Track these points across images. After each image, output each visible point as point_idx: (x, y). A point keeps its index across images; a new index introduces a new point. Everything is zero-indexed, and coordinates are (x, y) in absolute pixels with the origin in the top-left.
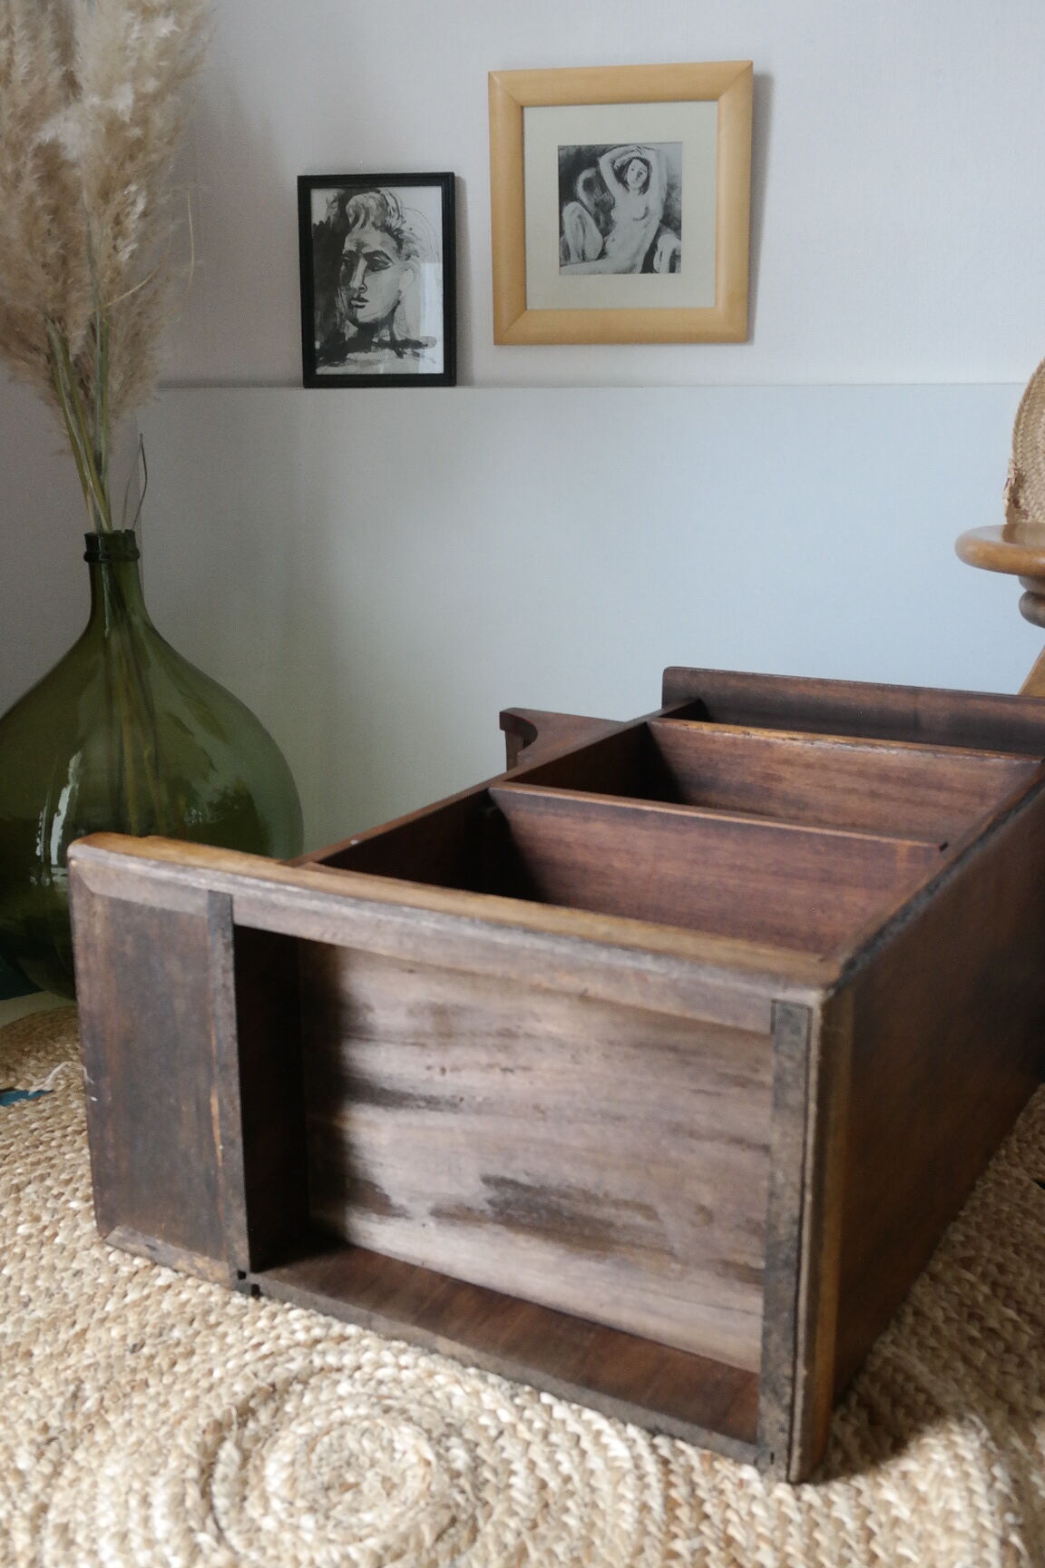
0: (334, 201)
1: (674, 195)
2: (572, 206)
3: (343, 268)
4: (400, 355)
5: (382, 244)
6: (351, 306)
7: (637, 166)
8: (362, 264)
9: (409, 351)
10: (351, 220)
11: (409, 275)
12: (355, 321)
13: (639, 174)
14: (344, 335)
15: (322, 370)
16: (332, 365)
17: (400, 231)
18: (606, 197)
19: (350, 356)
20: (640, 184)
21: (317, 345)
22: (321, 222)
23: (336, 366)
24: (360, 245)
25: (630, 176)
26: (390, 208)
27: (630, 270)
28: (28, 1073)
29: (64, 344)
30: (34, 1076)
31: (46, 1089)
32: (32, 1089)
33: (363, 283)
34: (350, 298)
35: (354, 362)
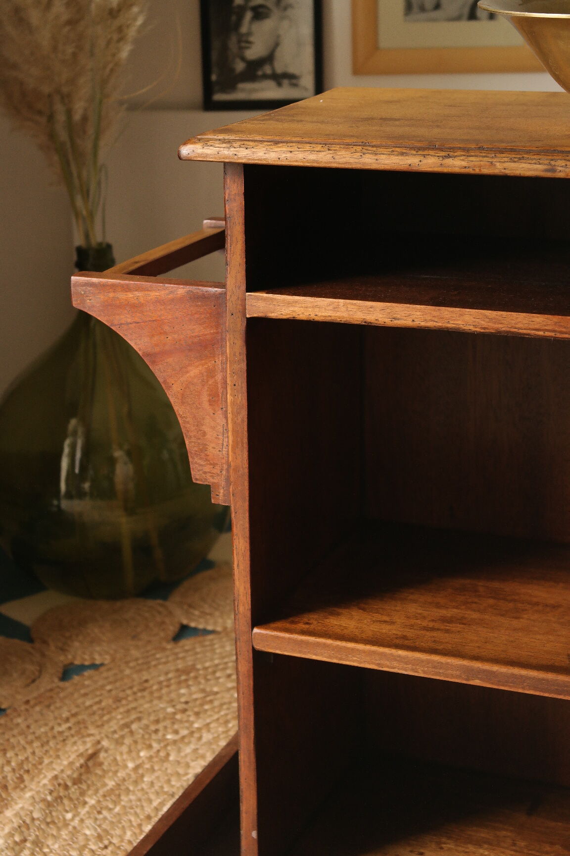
3: (234, 18)
4: (279, 84)
6: (240, 48)
8: (249, 15)
9: (286, 82)
11: (285, 23)
12: (243, 59)
14: (234, 70)
15: (219, 97)
16: (225, 93)
19: (241, 86)
21: (214, 77)
23: (229, 93)
27: (458, 18)
28: (79, 653)
29: (69, 113)
30: (84, 653)
31: (98, 662)
32: (87, 663)
33: (250, 28)
34: (239, 41)
35: (243, 90)
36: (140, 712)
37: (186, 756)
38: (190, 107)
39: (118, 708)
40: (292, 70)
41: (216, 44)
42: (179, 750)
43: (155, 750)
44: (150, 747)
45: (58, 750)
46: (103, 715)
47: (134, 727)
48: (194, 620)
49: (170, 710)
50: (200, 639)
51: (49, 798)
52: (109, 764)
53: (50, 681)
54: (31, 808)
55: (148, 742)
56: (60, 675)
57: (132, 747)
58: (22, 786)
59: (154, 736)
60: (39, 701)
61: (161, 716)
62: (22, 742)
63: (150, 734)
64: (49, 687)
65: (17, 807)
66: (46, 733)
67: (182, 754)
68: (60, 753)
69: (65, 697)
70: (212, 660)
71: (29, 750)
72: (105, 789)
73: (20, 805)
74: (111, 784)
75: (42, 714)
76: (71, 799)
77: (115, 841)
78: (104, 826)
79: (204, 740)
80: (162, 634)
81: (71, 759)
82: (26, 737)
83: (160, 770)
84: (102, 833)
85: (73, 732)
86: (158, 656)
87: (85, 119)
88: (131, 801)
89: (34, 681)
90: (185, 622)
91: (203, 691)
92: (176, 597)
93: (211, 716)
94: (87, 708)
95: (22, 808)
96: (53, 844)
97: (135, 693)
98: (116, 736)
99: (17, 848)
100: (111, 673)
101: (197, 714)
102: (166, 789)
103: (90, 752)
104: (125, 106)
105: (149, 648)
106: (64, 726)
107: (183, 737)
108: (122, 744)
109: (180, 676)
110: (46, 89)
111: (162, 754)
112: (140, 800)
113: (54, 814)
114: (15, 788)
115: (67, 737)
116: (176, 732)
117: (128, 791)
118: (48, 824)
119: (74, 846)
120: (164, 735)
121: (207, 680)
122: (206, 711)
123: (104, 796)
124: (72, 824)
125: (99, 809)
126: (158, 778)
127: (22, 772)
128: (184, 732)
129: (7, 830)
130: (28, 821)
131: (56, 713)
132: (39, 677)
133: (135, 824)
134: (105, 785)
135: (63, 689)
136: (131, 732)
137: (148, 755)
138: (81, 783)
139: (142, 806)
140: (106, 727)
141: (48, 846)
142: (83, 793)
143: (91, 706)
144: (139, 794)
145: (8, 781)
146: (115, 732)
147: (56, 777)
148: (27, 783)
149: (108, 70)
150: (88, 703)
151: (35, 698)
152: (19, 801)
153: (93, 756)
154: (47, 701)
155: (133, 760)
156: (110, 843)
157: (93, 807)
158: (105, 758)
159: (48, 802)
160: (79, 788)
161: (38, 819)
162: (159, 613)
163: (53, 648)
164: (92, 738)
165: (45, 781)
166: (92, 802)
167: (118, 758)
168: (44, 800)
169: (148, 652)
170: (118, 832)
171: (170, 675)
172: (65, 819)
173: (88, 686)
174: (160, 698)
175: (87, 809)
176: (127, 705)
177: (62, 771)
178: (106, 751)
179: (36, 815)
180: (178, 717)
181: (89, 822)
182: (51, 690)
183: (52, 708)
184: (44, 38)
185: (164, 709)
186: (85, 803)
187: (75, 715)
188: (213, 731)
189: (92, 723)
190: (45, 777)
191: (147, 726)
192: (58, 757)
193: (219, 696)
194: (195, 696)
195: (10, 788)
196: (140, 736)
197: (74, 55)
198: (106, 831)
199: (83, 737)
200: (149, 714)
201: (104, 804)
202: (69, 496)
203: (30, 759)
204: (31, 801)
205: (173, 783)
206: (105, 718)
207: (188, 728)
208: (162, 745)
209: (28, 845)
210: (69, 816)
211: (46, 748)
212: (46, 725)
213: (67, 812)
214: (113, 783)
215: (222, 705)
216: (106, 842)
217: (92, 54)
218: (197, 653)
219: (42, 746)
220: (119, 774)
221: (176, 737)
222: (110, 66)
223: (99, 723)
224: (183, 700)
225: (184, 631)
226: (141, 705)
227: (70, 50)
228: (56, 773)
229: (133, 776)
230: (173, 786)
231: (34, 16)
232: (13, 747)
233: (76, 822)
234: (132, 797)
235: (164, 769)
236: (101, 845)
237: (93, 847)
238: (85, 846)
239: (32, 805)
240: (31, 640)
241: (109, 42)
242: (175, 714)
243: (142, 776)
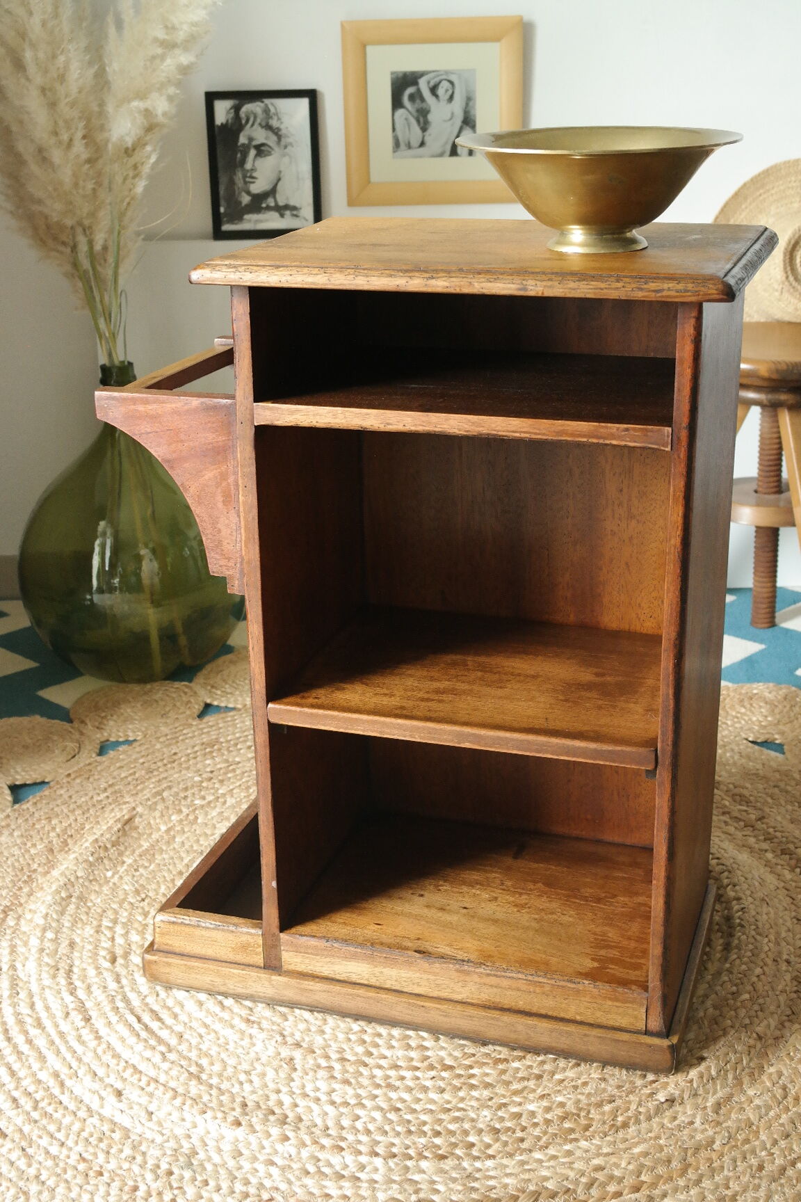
0: (231, 109)
1: (471, 104)
2: (400, 112)
3: (239, 155)
4: (282, 216)
5: (267, 138)
6: (246, 183)
7: (445, 85)
8: (253, 152)
9: (288, 213)
10: (243, 122)
11: (286, 160)
12: (248, 193)
13: (447, 91)
14: (240, 203)
15: (226, 227)
16: (233, 224)
17: (279, 129)
18: (424, 105)
19: (246, 217)
20: (447, 96)
21: (222, 210)
22: (222, 124)
23: (236, 224)
24: (251, 139)
25: (441, 91)
26: (271, 114)
27: (441, 155)
28: (114, 730)
29: (91, 243)
30: (118, 731)
31: (131, 739)
32: (121, 740)
33: (253, 165)
34: (244, 177)
35: (249, 221)
36: (171, 781)
37: (212, 818)
38: (202, 237)
39: (150, 778)
40: (292, 203)
41: (223, 180)
42: (206, 814)
43: (185, 814)
44: (180, 811)
45: (97, 817)
46: (137, 785)
47: (165, 794)
48: (216, 699)
49: (197, 779)
50: (223, 715)
51: (91, 859)
52: (144, 828)
53: (88, 756)
54: (76, 868)
55: (177, 808)
56: (98, 751)
57: (164, 813)
58: (67, 849)
59: (183, 802)
60: (79, 774)
61: (189, 784)
62: (66, 811)
63: (180, 801)
64: (87, 762)
65: (63, 868)
66: (87, 802)
67: (209, 817)
68: (100, 819)
69: (102, 770)
70: (234, 734)
71: (72, 818)
72: (141, 850)
73: (65, 866)
74: (146, 845)
75: (82, 786)
76: (110, 859)
77: (151, 894)
78: (141, 882)
79: (228, 804)
80: (188, 712)
81: (109, 825)
82: (68, 806)
83: (189, 831)
84: (140, 888)
85: (110, 800)
86: (184, 732)
87: (105, 248)
88: (164, 859)
89: (74, 757)
90: (208, 701)
91: (227, 761)
92: (200, 679)
93: (233, 783)
94: (122, 779)
95: (67, 868)
96: (96, 899)
97: (165, 765)
98: (149, 803)
99: (64, 903)
100: (143, 748)
101: (221, 782)
102: (195, 848)
103: (126, 817)
104: (142, 237)
105: (177, 725)
106: (103, 796)
107: (210, 802)
108: (155, 809)
109: (205, 749)
110: (69, 222)
111: (191, 817)
112: (172, 858)
113: (96, 872)
114: (61, 851)
115: (105, 805)
116: (203, 798)
117: (161, 851)
118: (91, 881)
119: (115, 899)
120: (192, 801)
121: (230, 752)
122: (230, 778)
123: (141, 856)
124: (112, 881)
125: (135, 867)
126: (188, 838)
127: (66, 837)
128: (210, 798)
129: (54, 887)
130: (73, 879)
131: (95, 785)
132: (78, 753)
133: (168, 879)
134: (141, 846)
135: (100, 763)
136: (163, 799)
137: (178, 819)
138: (119, 845)
139: (174, 863)
140: (140, 795)
141: (91, 901)
142: (121, 854)
143: (126, 777)
144: (172, 853)
145: (53, 845)
146: (148, 799)
147: (96, 841)
148: (70, 846)
149: (125, 204)
150: (123, 775)
151: (76, 772)
152: (64, 862)
153: (130, 820)
154: (87, 773)
155: (166, 823)
156: (147, 896)
157: (130, 865)
158: (140, 823)
159: (90, 862)
160: (118, 849)
161: (82, 877)
162: (185, 693)
163: (90, 727)
164: (127, 805)
165: (87, 844)
166: (129, 861)
167: (152, 822)
168: (86, 861)
169: (176, 728)
170: (154, 886)
171: (196, 749)
172: (106, 877)
173: (123, 760)
174: (188, 768)
175: (125, 867)
176: (158, 775)
177: (102, 835)
178: (141, 816)
179: (80, 874)
180: (204, 784)
181: (127, 879)
182: (90, 764)
183: (91, 780)
184: (66, 175)
185: (192, 778)
186: (124, 862)
187: (110, 786)
188: (235, 796)
189: (128, 792)
190: (87, 840)
191: (177, 794)
192: (98, 823)
193: (240, 765)
194: (219, 766)
195: (55, 851)
196: (171, 802)
197: (94, 189)
198: (142, 886)
199: (119, 805)
200: (179, 783)
201: (141, 862)
202: (100, 590)
203: (73, 826)
204: (75, 862)
205: (201, 842)
206: (139, 788)
207: (213, 794)
208: (191, 809)
209: (73, 900)
210: (109, 874)
211: (86, 816)
212: (86, 795)
213: (107, 870)
214: (148, 844)
215: (243, 773)
216: (143, 896)
217: (110, 190)
218: (221, 728)
219: (83, 813)
220: (153, 836)
221: (204, 802)
222: (127, 200)
223: (134, 792)
224: (208, 770)
225: (207, 708)
226: (171, 775)
227: (90, 185)
228: (96, 837)
229: (166, 837)
230: (201, 845)
231: (56, 156)
232: (57, 815)
233: (116, 879)
234: (165, 856)
235: (193, 830)
236: (139, 899)
237: (132, 901)
238: (124, 900)
239: (76, 865)
240: (71, 721)
241: (125, 179)
242: (202, 782)
243: (174, 837)
